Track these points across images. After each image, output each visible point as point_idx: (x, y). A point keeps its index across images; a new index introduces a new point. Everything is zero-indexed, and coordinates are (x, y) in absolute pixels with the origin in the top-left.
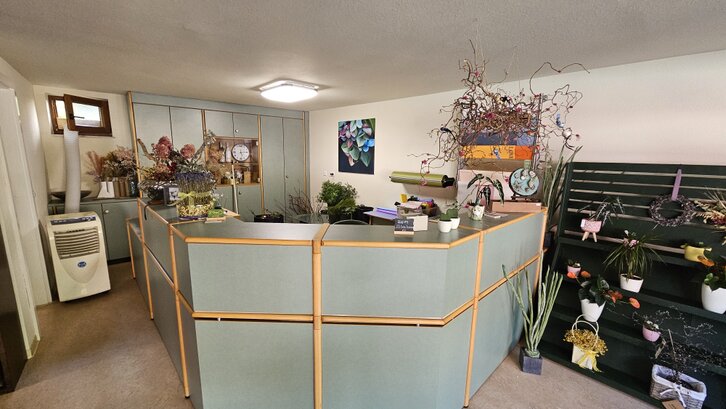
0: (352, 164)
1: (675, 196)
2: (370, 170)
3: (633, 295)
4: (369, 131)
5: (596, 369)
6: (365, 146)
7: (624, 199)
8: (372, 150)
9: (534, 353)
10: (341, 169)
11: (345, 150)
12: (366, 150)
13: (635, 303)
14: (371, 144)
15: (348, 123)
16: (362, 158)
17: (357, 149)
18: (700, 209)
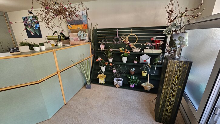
0: (33, 34)
1: (117, 36)
2: (40, 36)
3: (111, 62)
4: (35, 21)
5: (104, 83)
6: (36, 27)
7: (108, 38)
8: (39, 28)
9: (89, 83)
10: (29, 37)
11: (28, 29)
12: (37, 29)
13: (111, 64)
14: (38, 26)
15: (26, 17)
16: (36, 32)
17: (33, 28)
18: (122, 39)
